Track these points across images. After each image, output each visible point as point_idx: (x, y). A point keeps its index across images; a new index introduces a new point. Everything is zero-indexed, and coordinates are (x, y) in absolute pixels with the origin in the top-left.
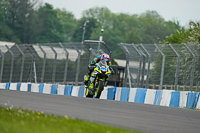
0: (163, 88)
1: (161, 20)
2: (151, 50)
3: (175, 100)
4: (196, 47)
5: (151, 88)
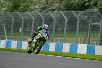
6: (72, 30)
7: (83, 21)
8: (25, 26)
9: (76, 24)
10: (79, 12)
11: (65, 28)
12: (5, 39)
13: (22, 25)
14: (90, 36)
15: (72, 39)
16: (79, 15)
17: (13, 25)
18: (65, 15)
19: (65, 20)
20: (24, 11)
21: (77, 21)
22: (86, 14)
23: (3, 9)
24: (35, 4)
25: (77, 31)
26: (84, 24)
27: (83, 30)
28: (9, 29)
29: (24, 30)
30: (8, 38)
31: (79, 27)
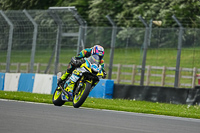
6: (23, 48)
7: (45, 30)
9: (31, 36)
10: (38, 12)
11: (10, 43)
14: (57, 59)
15: (22, 64)
16: (37, 18)
18: (9, 18)
19: (9, 27)
21: (33, 29)
22: (50, 15)
25: (34, 49)
26: (46, 36)
27: (45, 48)
31: (37, 41)
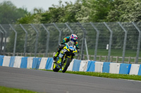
0: (16, 55)
1: (14, 8)
2: (7, 28)
3: (24, 63)
4: (39, 26)
5: (7, 55)
8: (115, 42)
12: (86, 59)
13: (111, 40)
17: (97, 40)
20: (113, 21)
23: (85, 18)
24: (128, 11)
28: (92, 46)
29: (113, 48)
30: (91, 58)
